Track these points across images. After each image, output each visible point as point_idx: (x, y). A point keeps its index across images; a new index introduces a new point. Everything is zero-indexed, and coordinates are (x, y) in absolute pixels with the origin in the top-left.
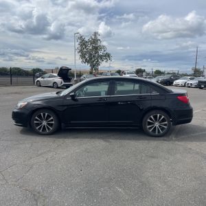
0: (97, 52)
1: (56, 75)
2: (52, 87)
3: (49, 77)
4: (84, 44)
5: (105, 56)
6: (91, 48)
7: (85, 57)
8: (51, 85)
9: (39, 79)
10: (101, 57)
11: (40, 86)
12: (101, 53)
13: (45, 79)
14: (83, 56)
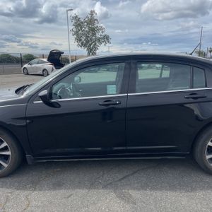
0: (94, 35)
1: (45, 60)
2: (42, 75)
3: (38, 63)
4: (79, 25)
5: (104, 38)
6: (87, 29)
7: (80, 40)
8: (40, 72)
9: (26, 66)
10: (99, 40)
11: (28, 74)
12: (98, 35)
13: (33, 66)
14: (78, 39)
